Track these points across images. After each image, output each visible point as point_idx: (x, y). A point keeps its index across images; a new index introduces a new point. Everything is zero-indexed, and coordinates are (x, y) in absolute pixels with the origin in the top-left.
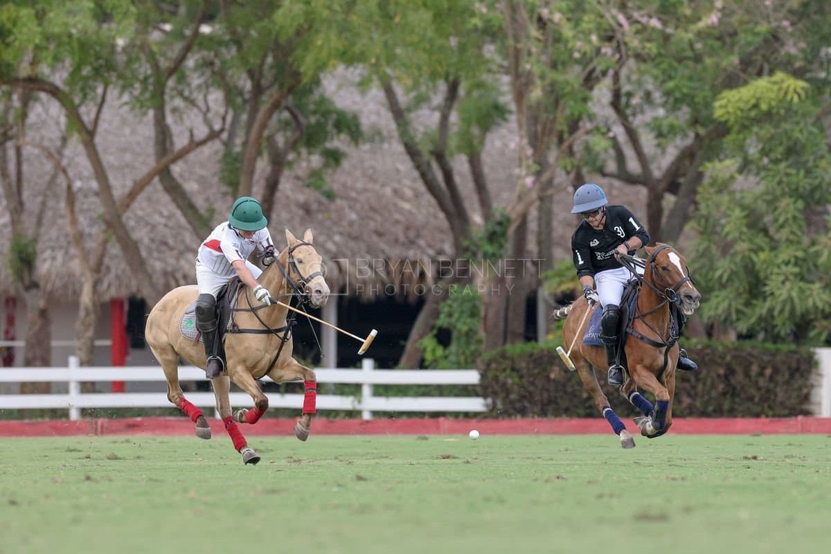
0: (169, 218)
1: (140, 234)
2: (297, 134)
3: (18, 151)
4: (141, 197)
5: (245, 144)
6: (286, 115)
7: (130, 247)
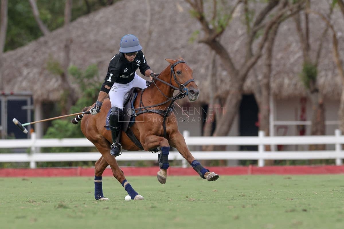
3: (307, 16)
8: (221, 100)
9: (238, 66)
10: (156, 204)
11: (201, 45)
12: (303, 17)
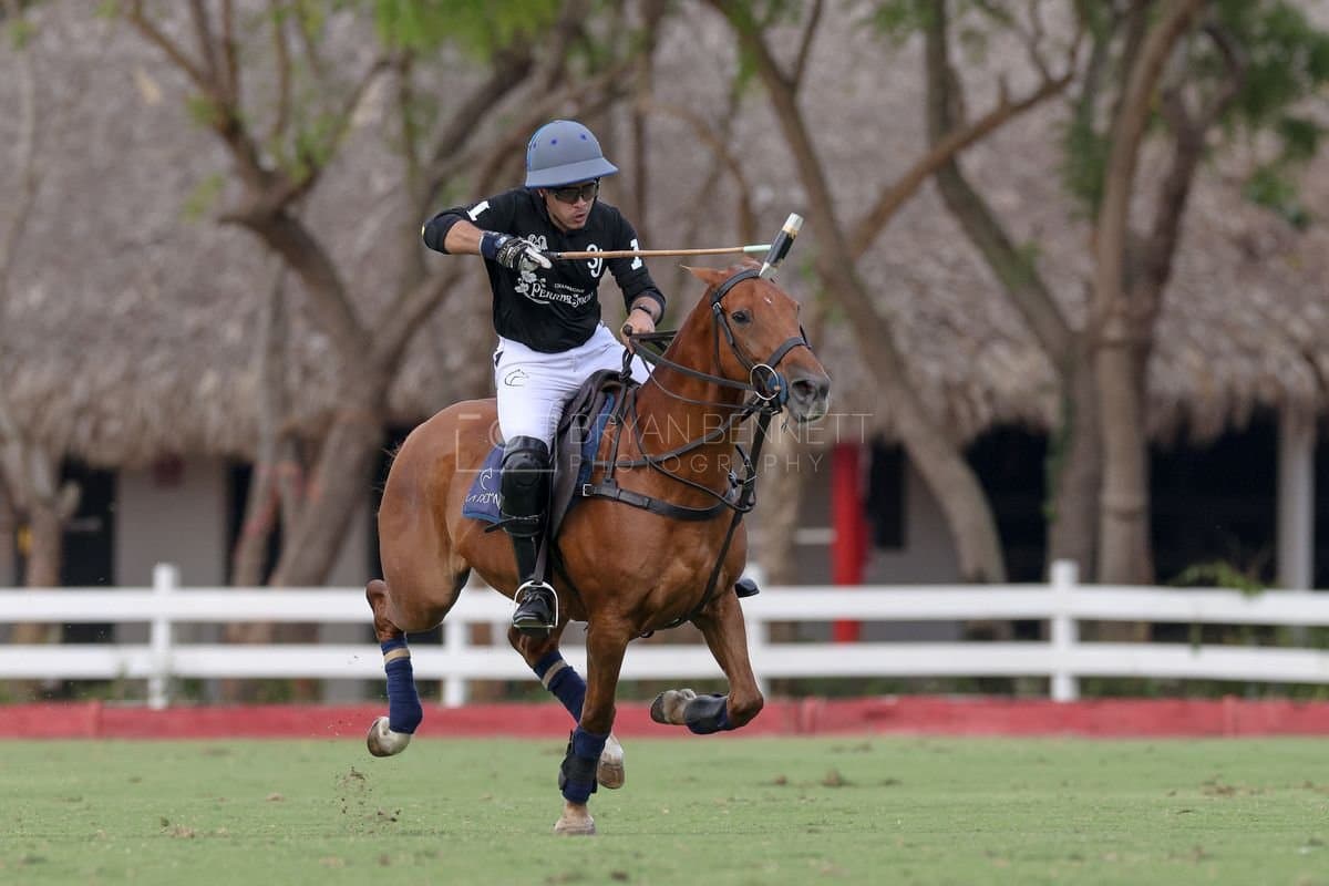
0: (957, 265)
1: (896, 303)
2: (1229, 87)
3: (639, 123)
4: (897, 224)
5: (1117, 109)
6: (1203, 45)
7: (875, 330)
8: (304, 448)
9: (369, 317)
10: (44, 849)
11: (232, 233)
12: (623, 129)
